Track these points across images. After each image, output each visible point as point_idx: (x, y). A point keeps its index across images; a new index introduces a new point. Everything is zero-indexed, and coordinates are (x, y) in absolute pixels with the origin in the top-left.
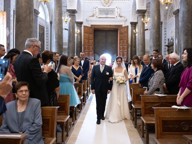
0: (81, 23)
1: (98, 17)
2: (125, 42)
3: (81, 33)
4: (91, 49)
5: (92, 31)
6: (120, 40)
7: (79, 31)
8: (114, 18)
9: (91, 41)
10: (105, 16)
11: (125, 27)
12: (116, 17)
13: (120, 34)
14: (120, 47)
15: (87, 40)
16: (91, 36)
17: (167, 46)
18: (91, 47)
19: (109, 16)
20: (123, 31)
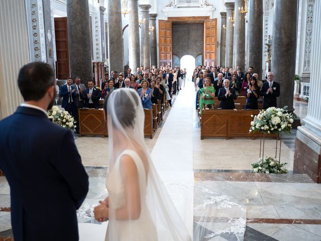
0: (155, 16)
1: (177, 7)
2: (213, 40)
3: (155, 31)
4: (169, 50)
5: (169, 25)
6: (207, 37)
7: (153, 28)
8: (199, 7)
9: (169, 39)
10: (186, 5)
11: (213, 20)
12: (200, 6)
13: (207, 28)
14: (206, 47)
15: (163, 39)
16: (169, 32)
17: (267, 45)
18: (169, 47)
19: (192, 4)
20: (209, 24)
